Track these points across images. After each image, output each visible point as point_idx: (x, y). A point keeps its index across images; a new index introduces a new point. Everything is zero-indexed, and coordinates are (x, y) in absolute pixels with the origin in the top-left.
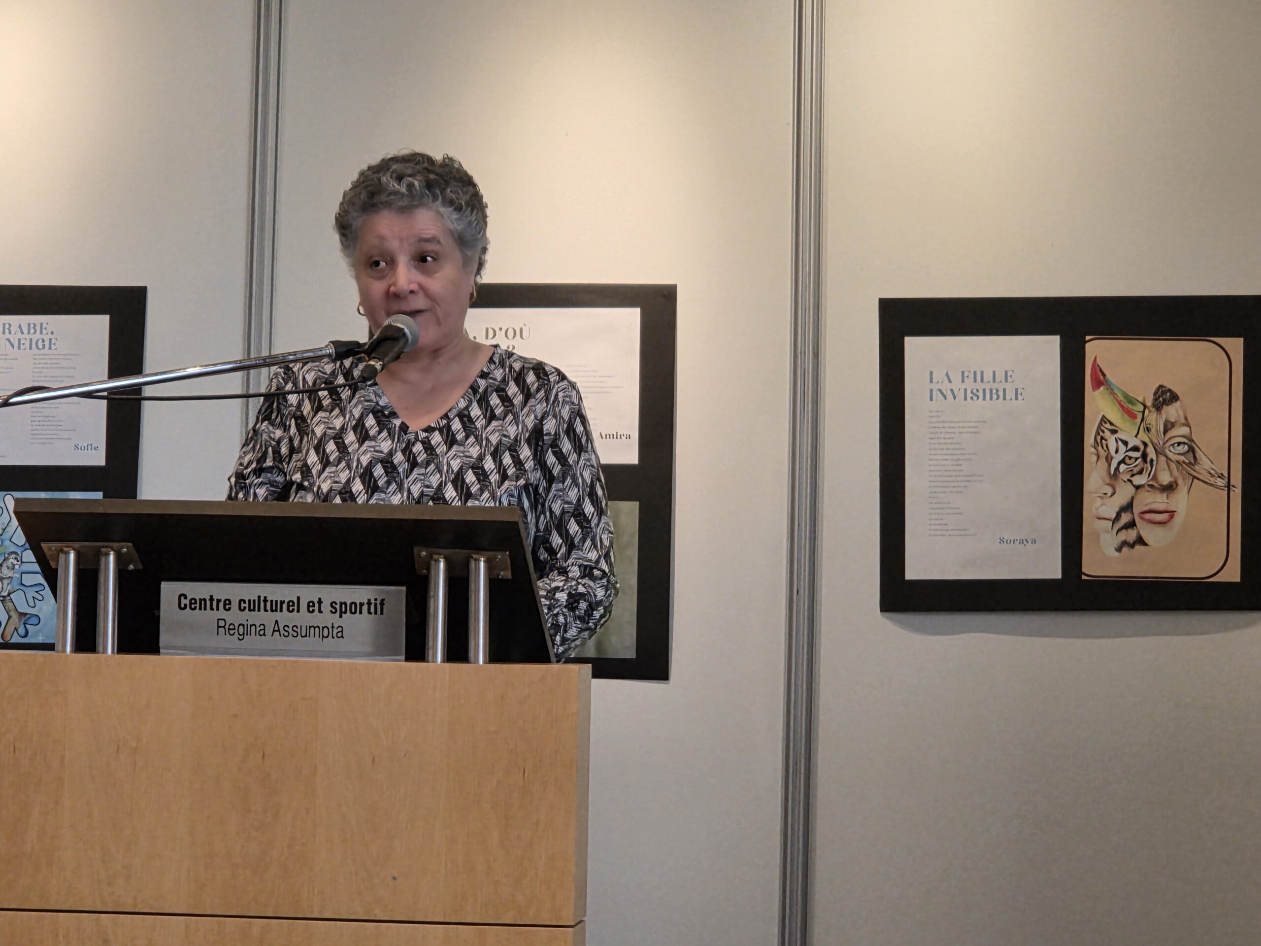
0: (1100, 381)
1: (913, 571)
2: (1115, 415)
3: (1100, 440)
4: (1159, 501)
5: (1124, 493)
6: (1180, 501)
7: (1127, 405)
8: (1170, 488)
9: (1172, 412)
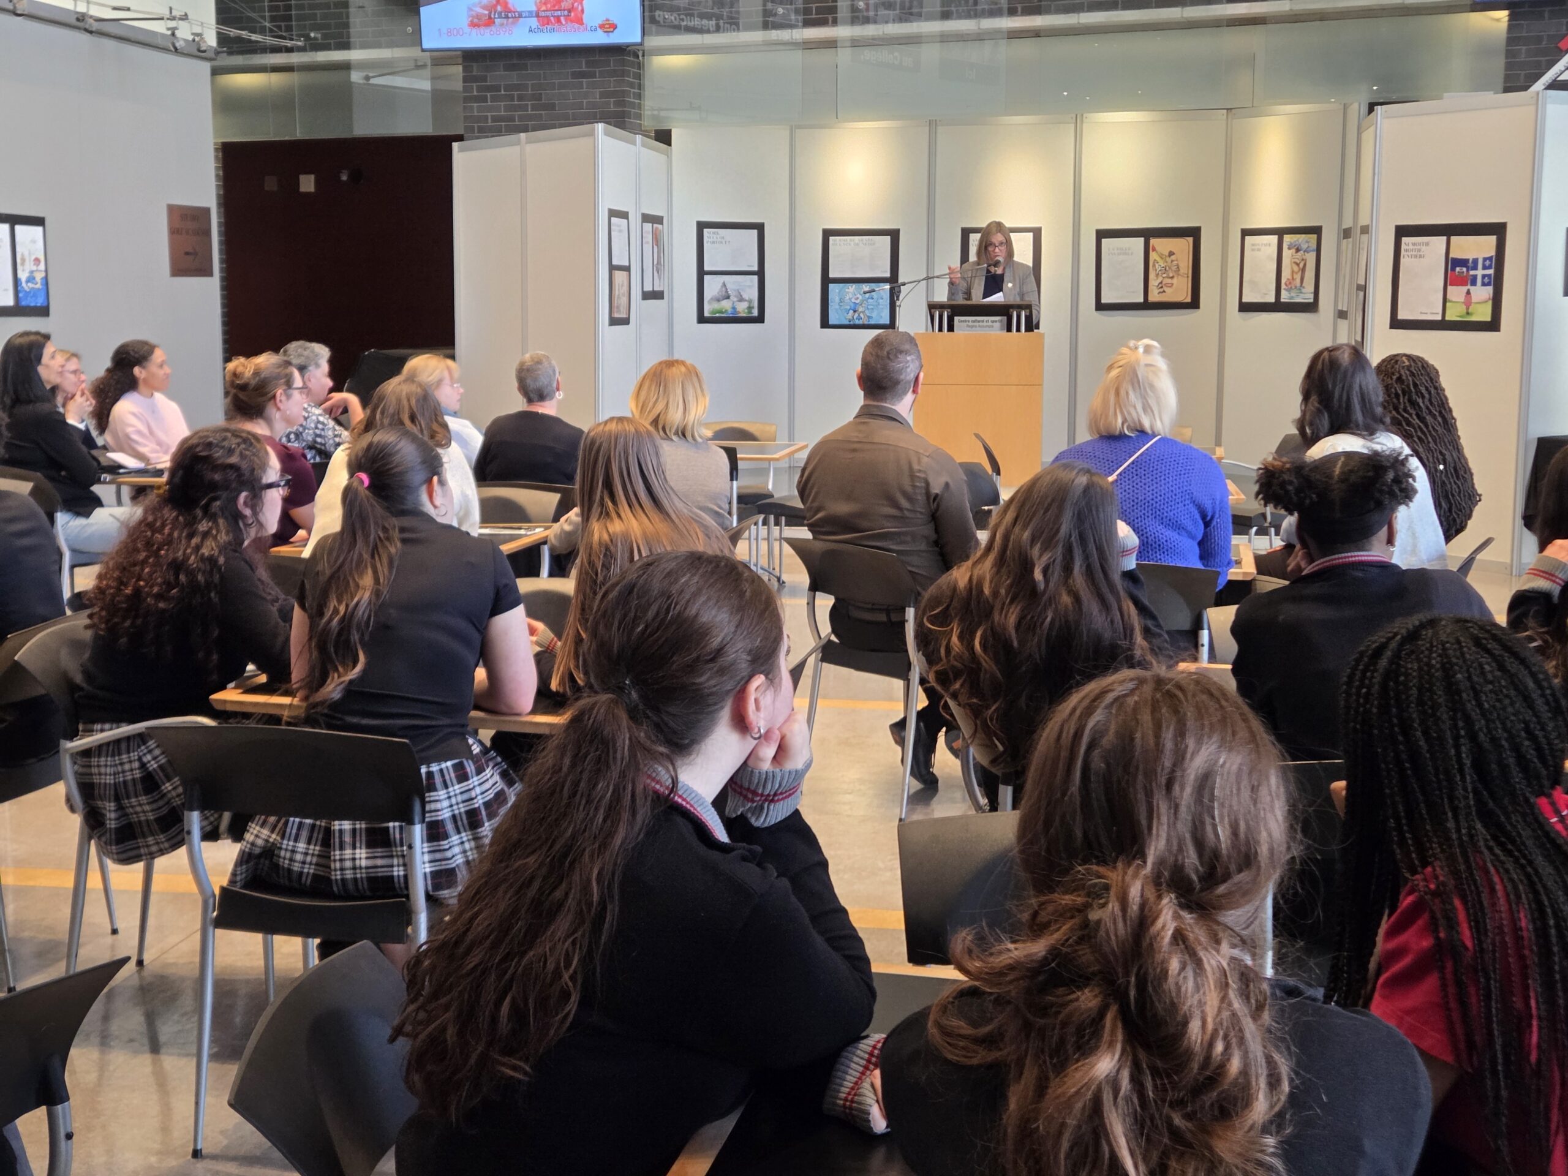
0: (1154, 250)
1: (1103, 301)
2: (1158, 259)
3: (1154, 265)
4: (1169, 281)
5: (1160, 279)
6: (1175, 281)
7: (1161, 257)
8: (1172, 278)
9: (1173, 257)
